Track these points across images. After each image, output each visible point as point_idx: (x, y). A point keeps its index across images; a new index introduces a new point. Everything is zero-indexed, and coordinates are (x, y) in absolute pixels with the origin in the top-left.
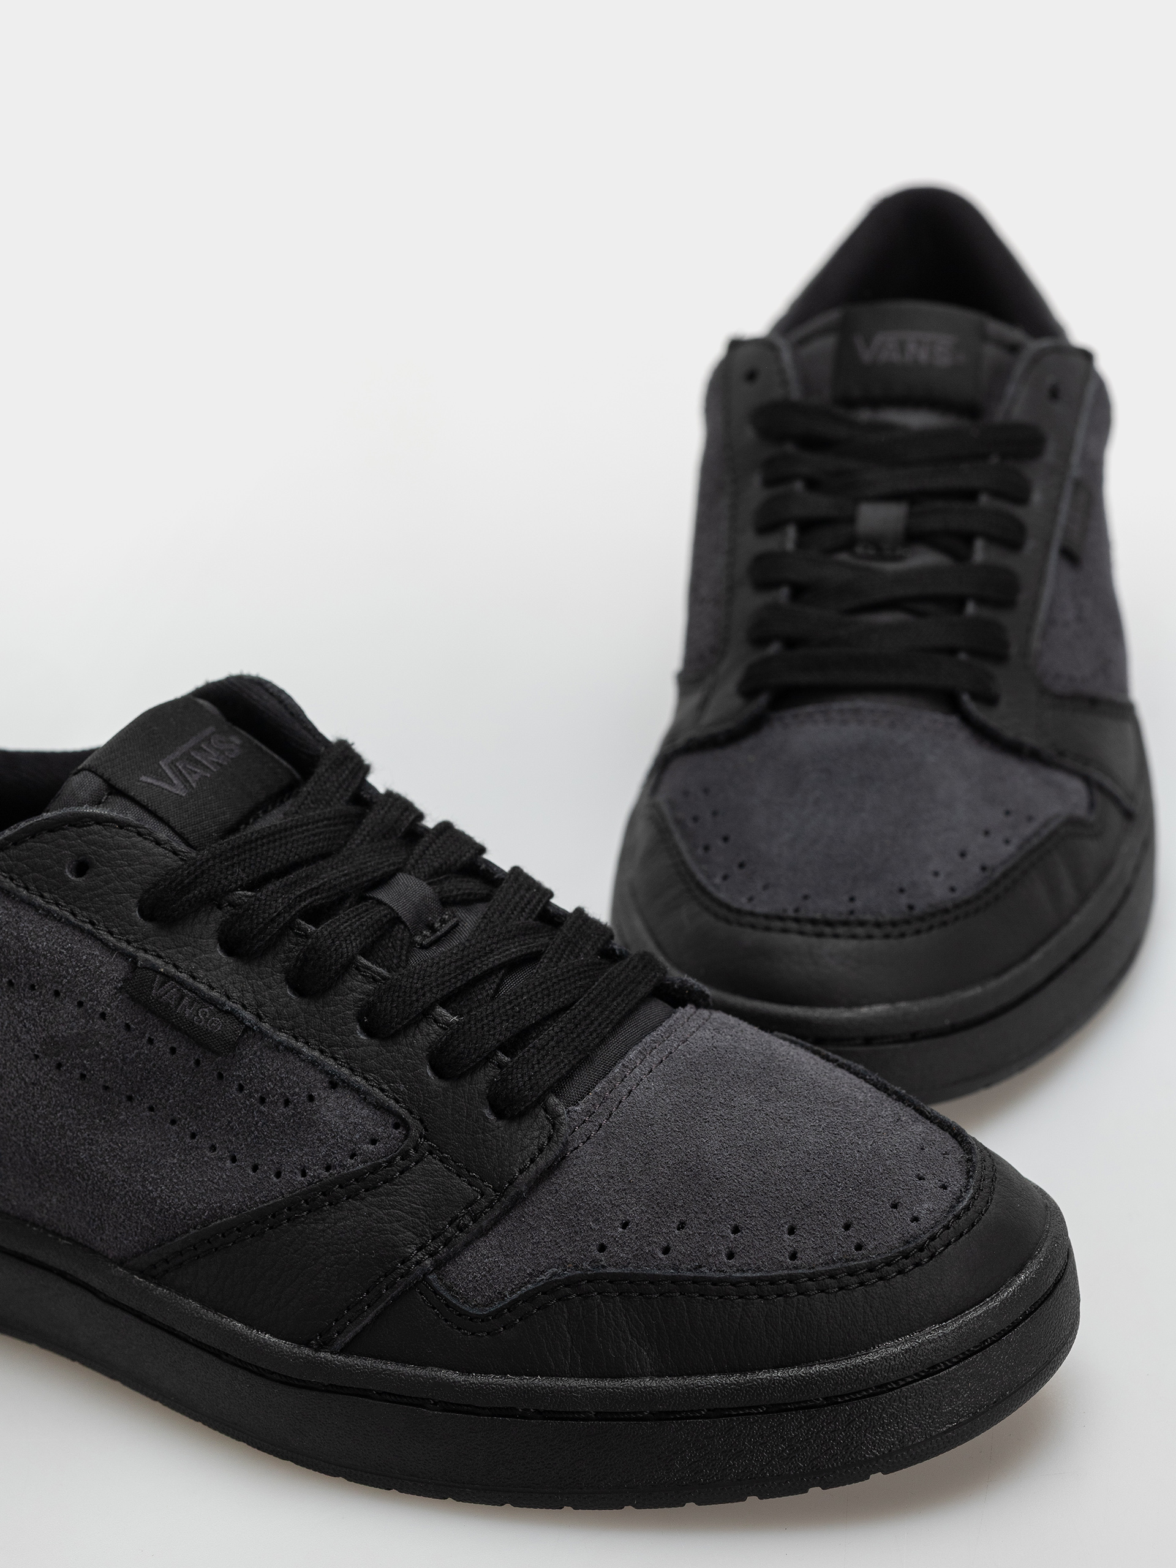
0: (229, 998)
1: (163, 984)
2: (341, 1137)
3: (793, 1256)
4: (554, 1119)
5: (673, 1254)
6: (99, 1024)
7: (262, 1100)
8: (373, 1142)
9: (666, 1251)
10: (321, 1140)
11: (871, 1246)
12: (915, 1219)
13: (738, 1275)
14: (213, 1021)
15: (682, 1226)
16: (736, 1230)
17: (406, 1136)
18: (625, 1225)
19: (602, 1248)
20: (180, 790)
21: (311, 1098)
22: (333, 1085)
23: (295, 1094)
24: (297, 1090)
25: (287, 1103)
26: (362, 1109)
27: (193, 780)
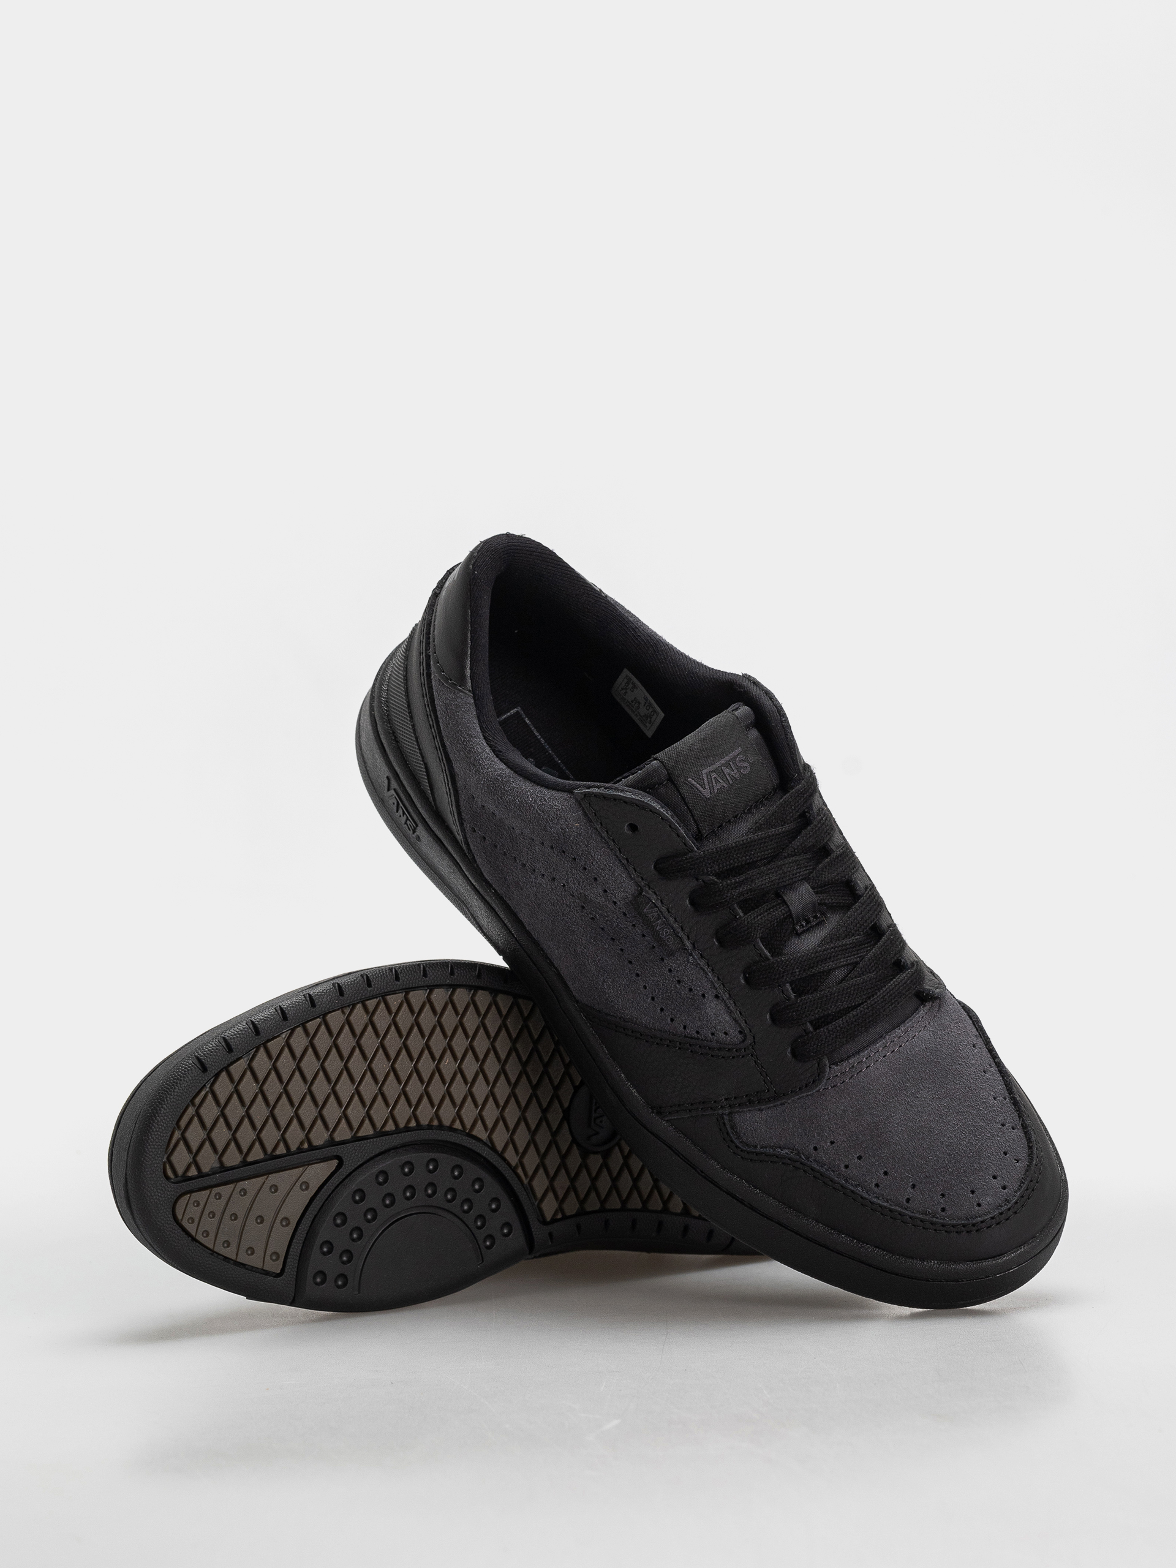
0: (682, 930)
1: (652, 908)
2: (711, 1023)
3: (908, 1200)
4: (821, 1072)
5: (848, 1171)
6: (611, 906)
7: (679, 982)
8: (726, 1033)
9: (846, 1167)
10: (699, 1018)
11: (949, 1213)
12: (979, 1205)
13: (875, 1200)
14: (669, 938)
15: (860, 1158)
16: (886, 1173)
17: (743, 1041)
18: (832, 1143)
19: (815, 1149)
20: (707, 793)
21: (703, 996)
22: (717, 997)
23: (696, 990)
24: (698, 989)
25: (691, 990)
26: (726, 1016)
27: (717, 786)
